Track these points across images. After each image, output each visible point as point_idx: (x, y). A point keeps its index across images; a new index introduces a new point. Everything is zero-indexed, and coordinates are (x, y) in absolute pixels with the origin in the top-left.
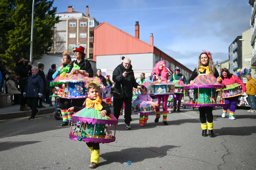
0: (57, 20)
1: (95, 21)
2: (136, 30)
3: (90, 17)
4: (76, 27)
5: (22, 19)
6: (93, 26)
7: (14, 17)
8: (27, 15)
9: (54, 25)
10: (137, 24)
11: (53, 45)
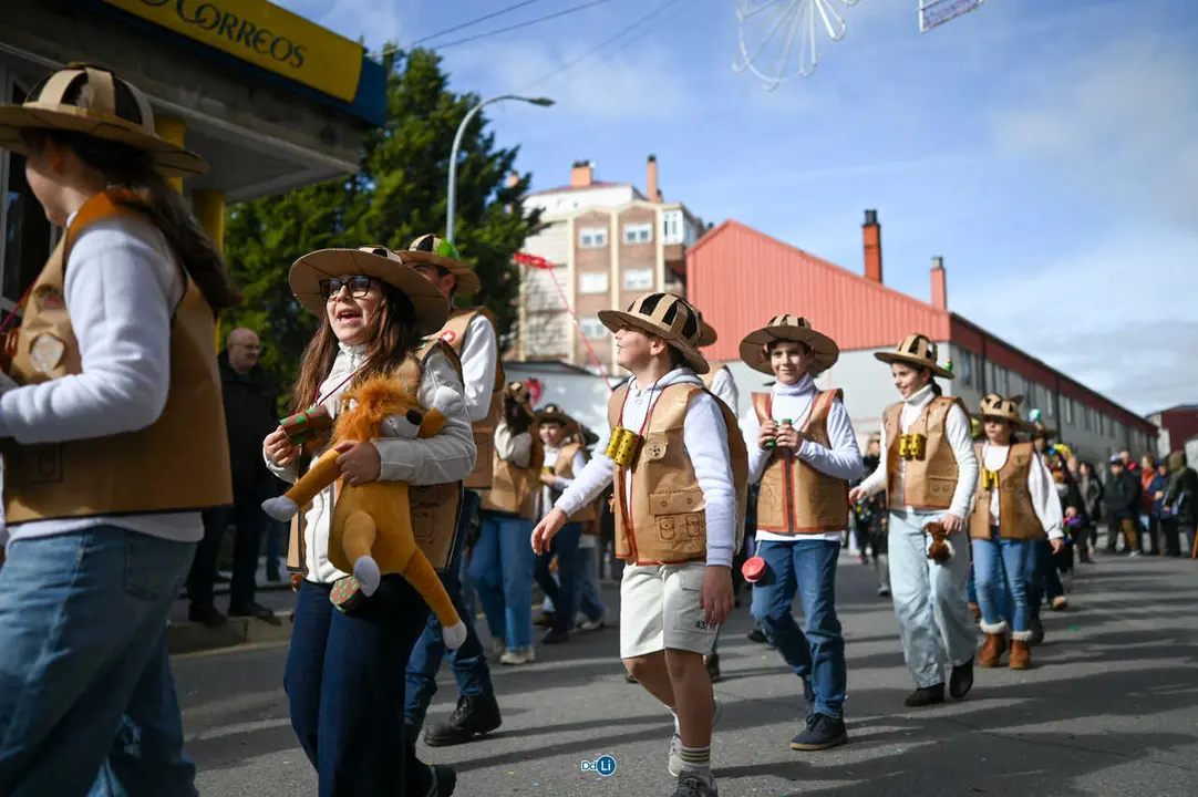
0: (535, 223)
1: (687, 215)
2: (867, 247)
3: (662, 201)
4: (609, 247)
5: (397, 231)
6: (678, 235)
7: (369, 222)
8: (415, 212)
9: (521, 243)
10: (872, 222)
11: (513, 326)
